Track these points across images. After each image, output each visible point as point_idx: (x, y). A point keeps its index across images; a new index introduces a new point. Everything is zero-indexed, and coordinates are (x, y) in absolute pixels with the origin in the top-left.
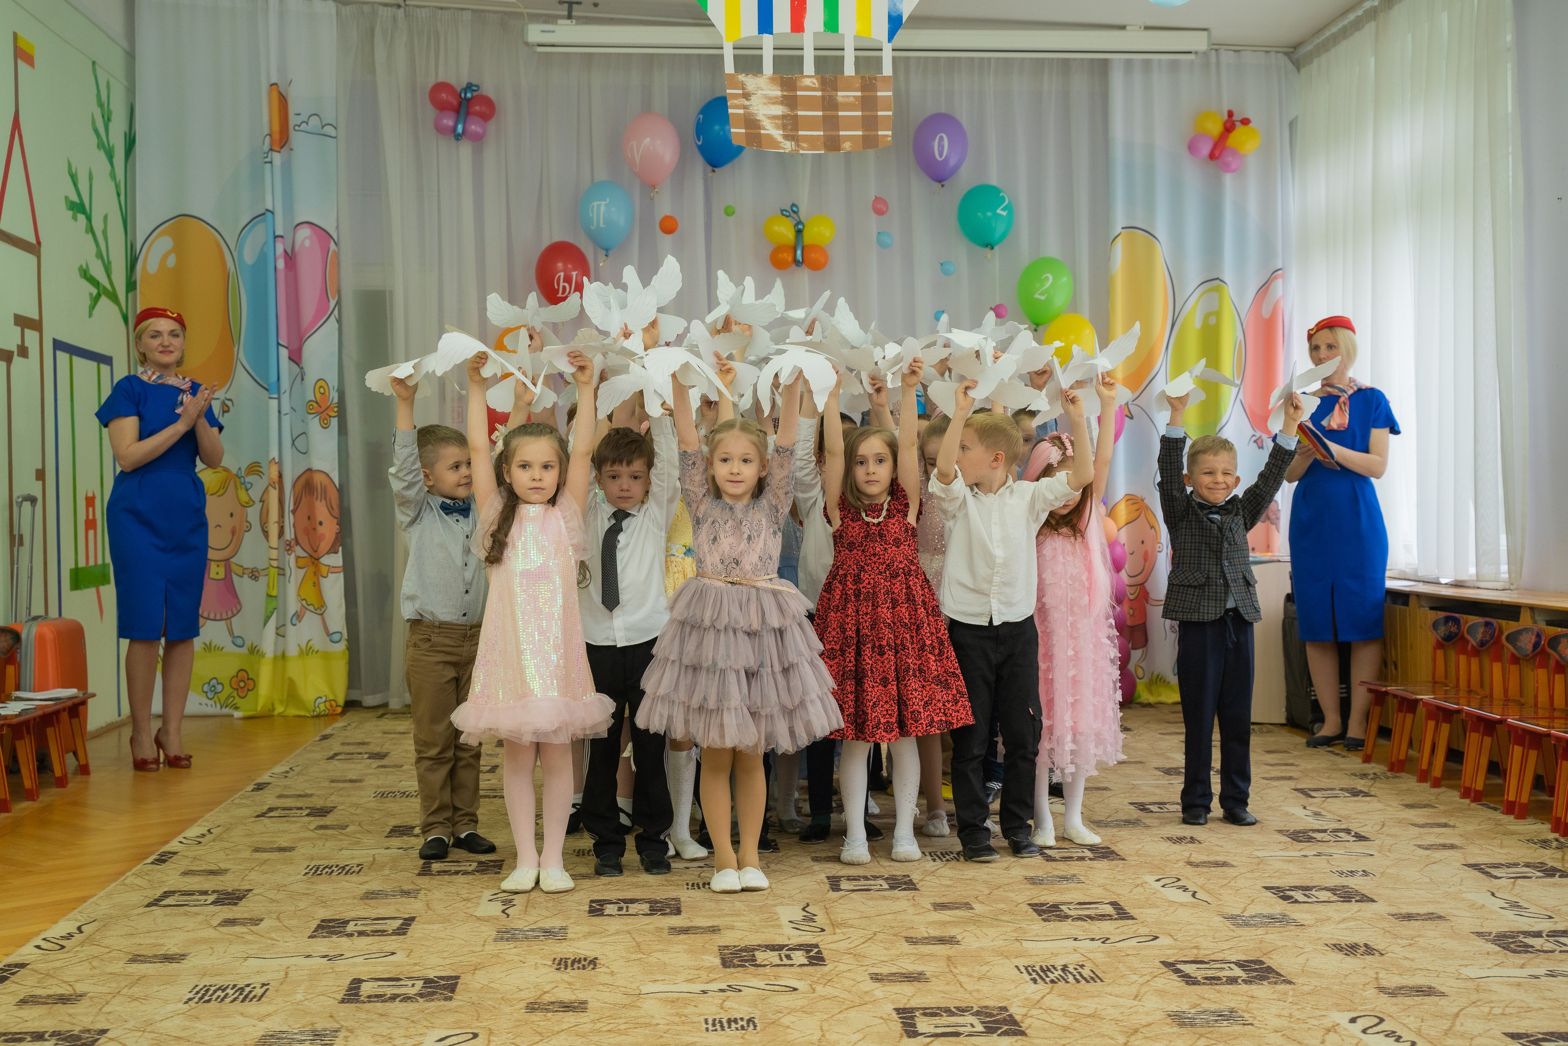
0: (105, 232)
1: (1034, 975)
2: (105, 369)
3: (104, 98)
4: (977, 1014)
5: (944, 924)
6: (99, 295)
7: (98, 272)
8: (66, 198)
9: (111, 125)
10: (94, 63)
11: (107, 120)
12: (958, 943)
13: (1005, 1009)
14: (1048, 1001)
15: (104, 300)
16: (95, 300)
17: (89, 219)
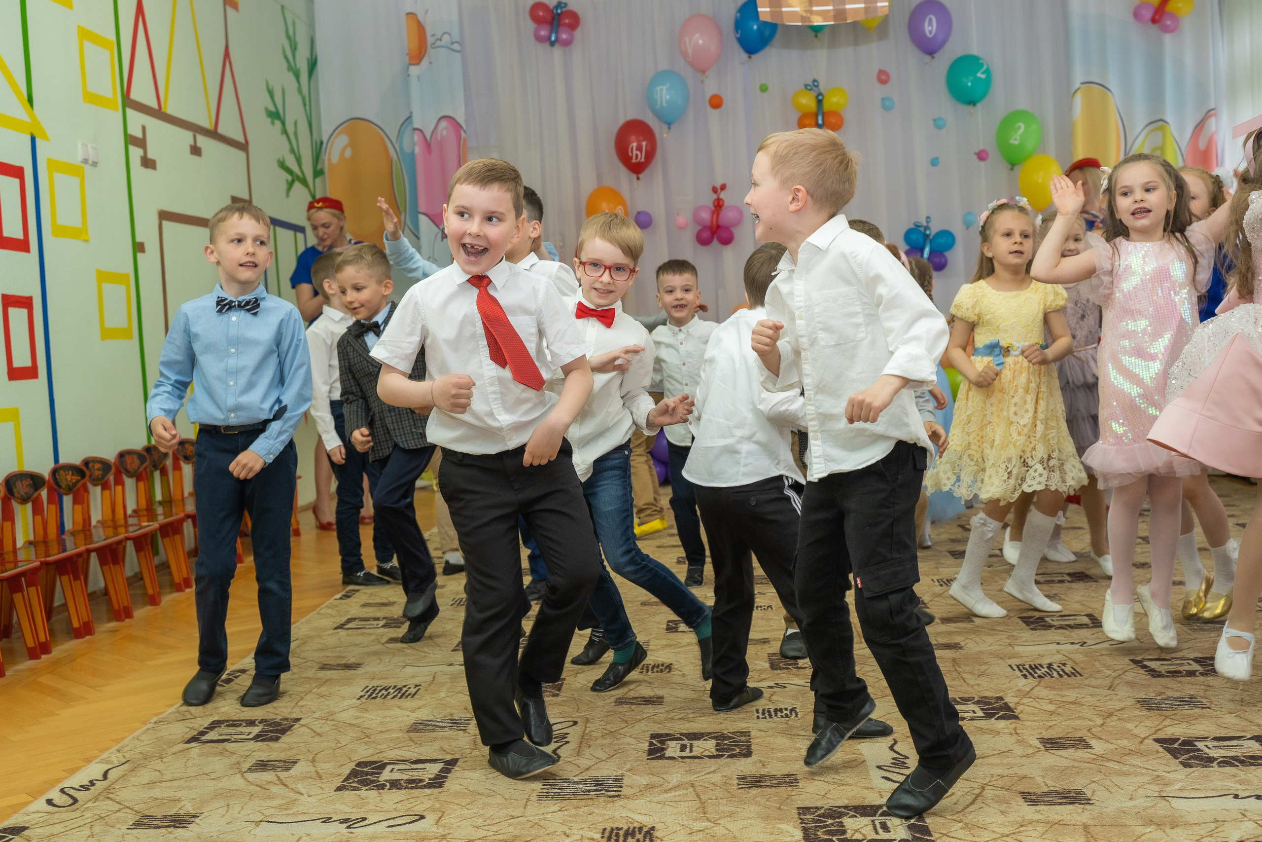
0: (296, 134)
1: (1025, 672)
2: (300, 236)
3: (291, 32)
4: (978, 703)
5: (950, 633)
6: (293, 181)
7: (291, 163)
8: (266, 109)
9: (297, 53)
10: (283, 7)
11: (294, 48)
12: (961, 648)
13: (1001, 698)
14: (1036, 692)
15: (297, 185)
16: (290, 185)
17: (283, 124)
